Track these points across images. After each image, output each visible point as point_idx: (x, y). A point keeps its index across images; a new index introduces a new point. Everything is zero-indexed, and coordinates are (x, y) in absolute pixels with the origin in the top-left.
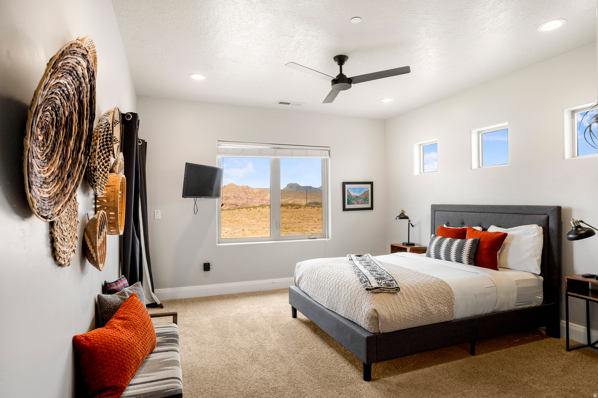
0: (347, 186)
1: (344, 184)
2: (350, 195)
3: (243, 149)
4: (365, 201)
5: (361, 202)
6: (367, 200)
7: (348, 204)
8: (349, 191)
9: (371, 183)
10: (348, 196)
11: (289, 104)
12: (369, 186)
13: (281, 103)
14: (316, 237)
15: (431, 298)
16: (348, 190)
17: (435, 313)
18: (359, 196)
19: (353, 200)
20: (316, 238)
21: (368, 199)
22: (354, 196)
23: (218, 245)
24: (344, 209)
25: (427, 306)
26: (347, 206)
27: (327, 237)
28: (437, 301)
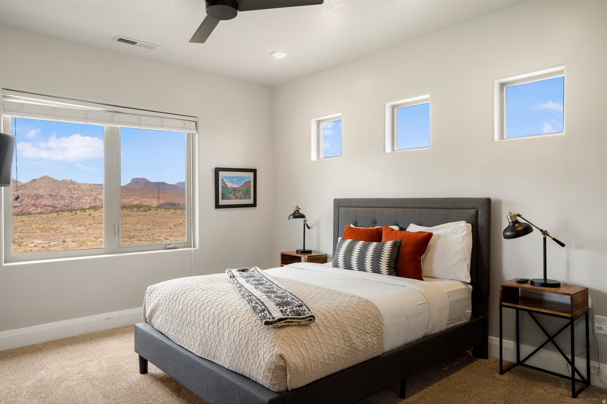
0: (221, 174)
1: (217, 171)
2: (225, 187)
3: (54, 108)
4: (246, 195)
5: (240, 196)
6: (249, 194)
7: (223, 198)
8: (224, 180)
9: (254, 171)
10: (222, 187)
11: (134, 43)
12: (251, 174)
13: (120, 40)
14: (177, 246)
15: (356, 327)
16: (222, 180)
17: (362, 348)
18: (238, 188)
19: (230, 193)
20: (176, 248)
21: (250, 192)
22: (231, 187)
23: (4, 265)
24: (218, 206)
25: (351, 340)
26: (222, 202)
27: (192, 246)
28: (364, 331)
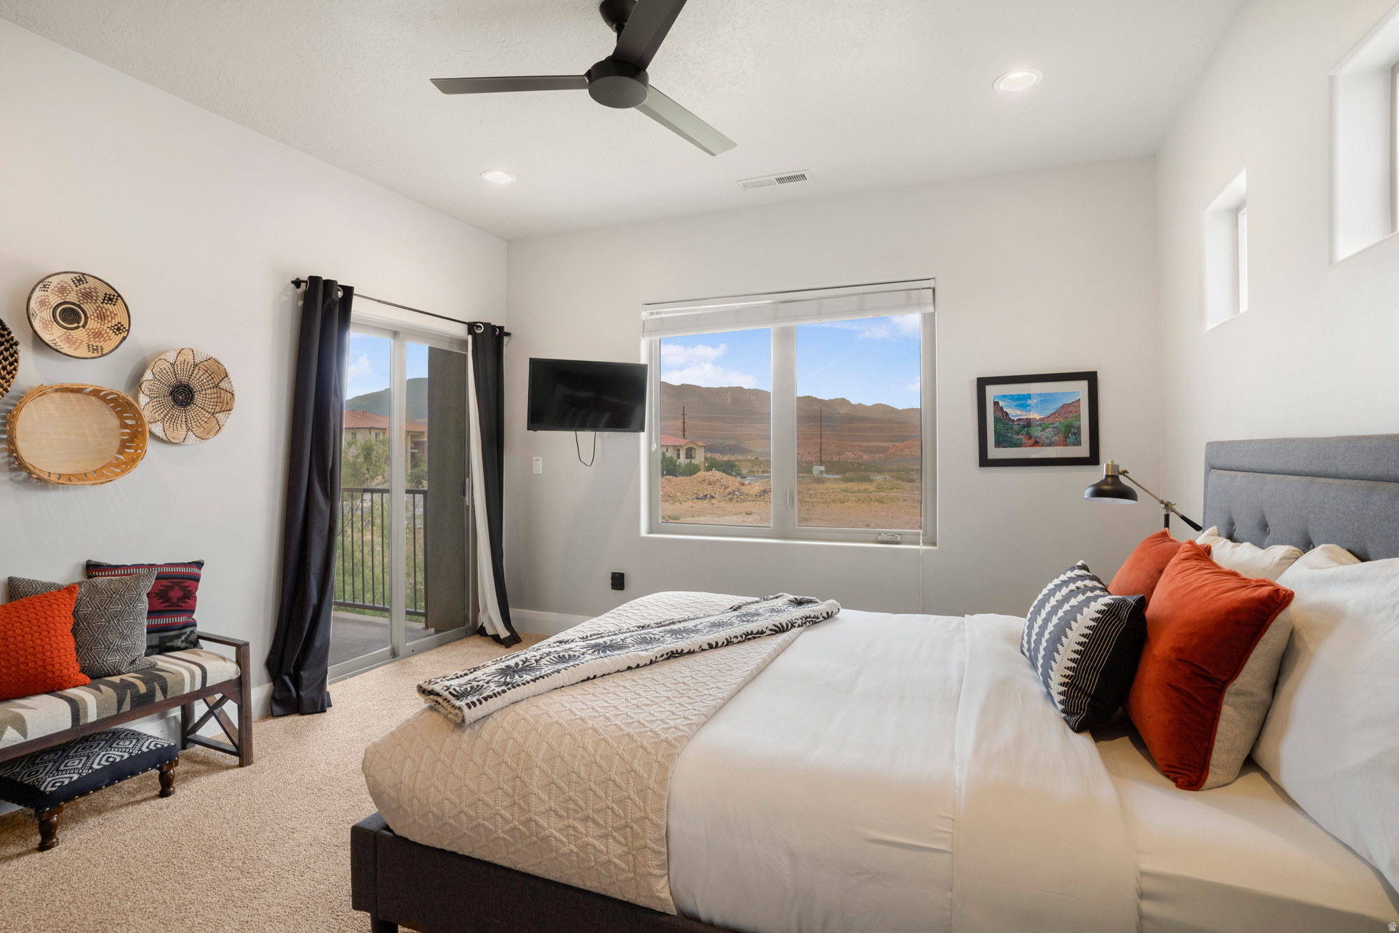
0: (992, 391)
1: (983, 383)
2: (1002, 417)
4: (1066, 437)
5: (1047, 438)
6: (1074, 434)
7: (998, 444)
8: (1001, 404)
9: (1091, 378)
10: (996, 420)
12: (1083, 386)
14: (899, 538)
16: (996, 404)
18: (1042, 419)
19: (1018, 433)
20: (898, 543)
21: (1079, 428)
22: (1019, 420)
23: (644, 535)
24: (985, 462)
26: (994, 453)
27: (921, 541)
